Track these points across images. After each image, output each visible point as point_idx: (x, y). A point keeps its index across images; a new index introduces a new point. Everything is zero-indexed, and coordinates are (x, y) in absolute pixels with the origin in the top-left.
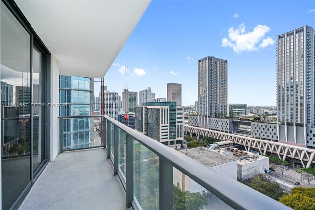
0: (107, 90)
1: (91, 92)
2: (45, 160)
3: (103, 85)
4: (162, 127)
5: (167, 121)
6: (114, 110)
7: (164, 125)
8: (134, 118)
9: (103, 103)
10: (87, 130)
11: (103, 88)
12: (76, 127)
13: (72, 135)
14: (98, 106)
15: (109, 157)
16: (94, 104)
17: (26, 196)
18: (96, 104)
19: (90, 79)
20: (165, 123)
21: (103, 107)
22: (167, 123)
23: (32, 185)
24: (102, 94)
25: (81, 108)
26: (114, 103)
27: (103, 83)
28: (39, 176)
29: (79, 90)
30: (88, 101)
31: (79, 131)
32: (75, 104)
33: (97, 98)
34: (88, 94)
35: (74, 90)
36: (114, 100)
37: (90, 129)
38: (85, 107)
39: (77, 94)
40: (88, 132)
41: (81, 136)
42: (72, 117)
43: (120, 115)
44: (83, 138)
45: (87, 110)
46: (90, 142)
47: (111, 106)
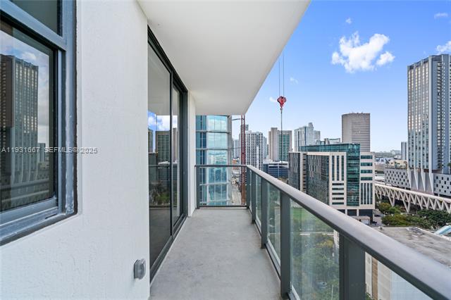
0: (249, 130)
1: (229, 134)
2: (182, 215)
3: (243, 123)
4: (333, 184)
5: (343, 176)
6: (258, 157)
7: (336, 182)
8: (287, 169)
9: (243, 148)
10: (225, 183)
11: (244, 127)
12: (212, 179)
13: (208, 187)
14: (237, 152)
15: (254, 222)
16: (233, 149)
18: (235, 150)
19: (228, 117)
20: (338, 180)
21: (243, 154)
22: (343, 180)
23: (173, 240)
24: (243, 136)
25: (217, 154)
26: (258, 148)
27: (243, 121)
28: (178, 232)
29: (215, 132)
30: (225, 145)
31: (215, 183)
32: (211, 149)
33: (236, 141)
34: (225, 136)
35: (211, 132)
36: (258, 143)
37: (228, 182)
38: (222, 154)
39: (213, 137)
40: (226, 185)
41: (218, 190)
42: (208, 166)
43: (267, 165)
44: (220, 193)
45: (224, 157)
46: (228, 199)
47: (254, 151)
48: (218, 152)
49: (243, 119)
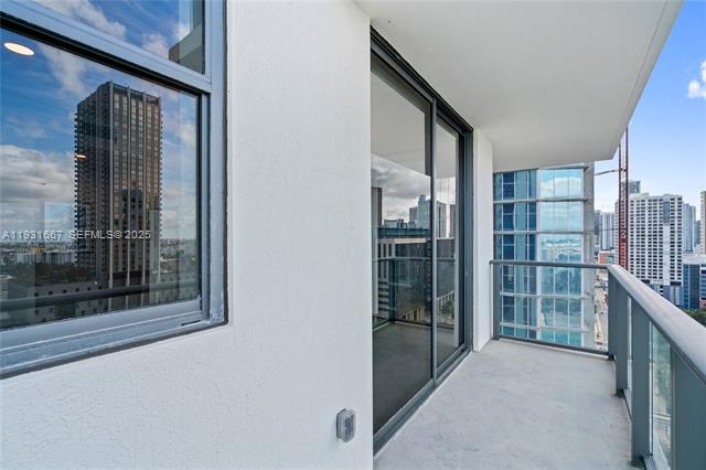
0: (642, 191)
1: (587, 202)
2: (462, 346)
3: (623, 180)
6: (667, 248)
9: (623, 230)
10: (576, 297)
11: (627, 188)
12: (547, 287)
13: (539, 301)
14: (609, 238)
15: (620, 393)
16: (597, 231)
17: (421, 404)
18: (604, 232)
19: (585, 169)
21: (623, 241)
23: (434, 387)
24: (622, 205)
25: (561, 241)
26: (667, 229)
27: (623, 173)
28: (448, 374)
29: (554, 201)
30: (578, 225)
31: (555, 295)
32: (547, 233)
33: (608, 216)
34: (578, 208)
35: (543, 201)
36: (665, 219)
37: (583, 295)
38: (572, 241)
39: (551, 210)
40: (579, 302)
41: (561, 308)
42: (539, 264)
43: (695, 268)
44: (566, 314)
45: (576, 247)
46: (583, 327)
47: (656, 236)
48: (564, 237)
49: (623, 170)
